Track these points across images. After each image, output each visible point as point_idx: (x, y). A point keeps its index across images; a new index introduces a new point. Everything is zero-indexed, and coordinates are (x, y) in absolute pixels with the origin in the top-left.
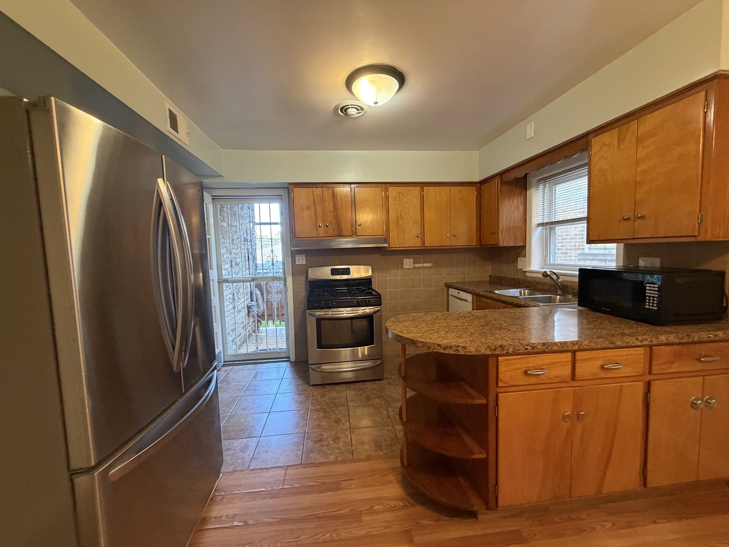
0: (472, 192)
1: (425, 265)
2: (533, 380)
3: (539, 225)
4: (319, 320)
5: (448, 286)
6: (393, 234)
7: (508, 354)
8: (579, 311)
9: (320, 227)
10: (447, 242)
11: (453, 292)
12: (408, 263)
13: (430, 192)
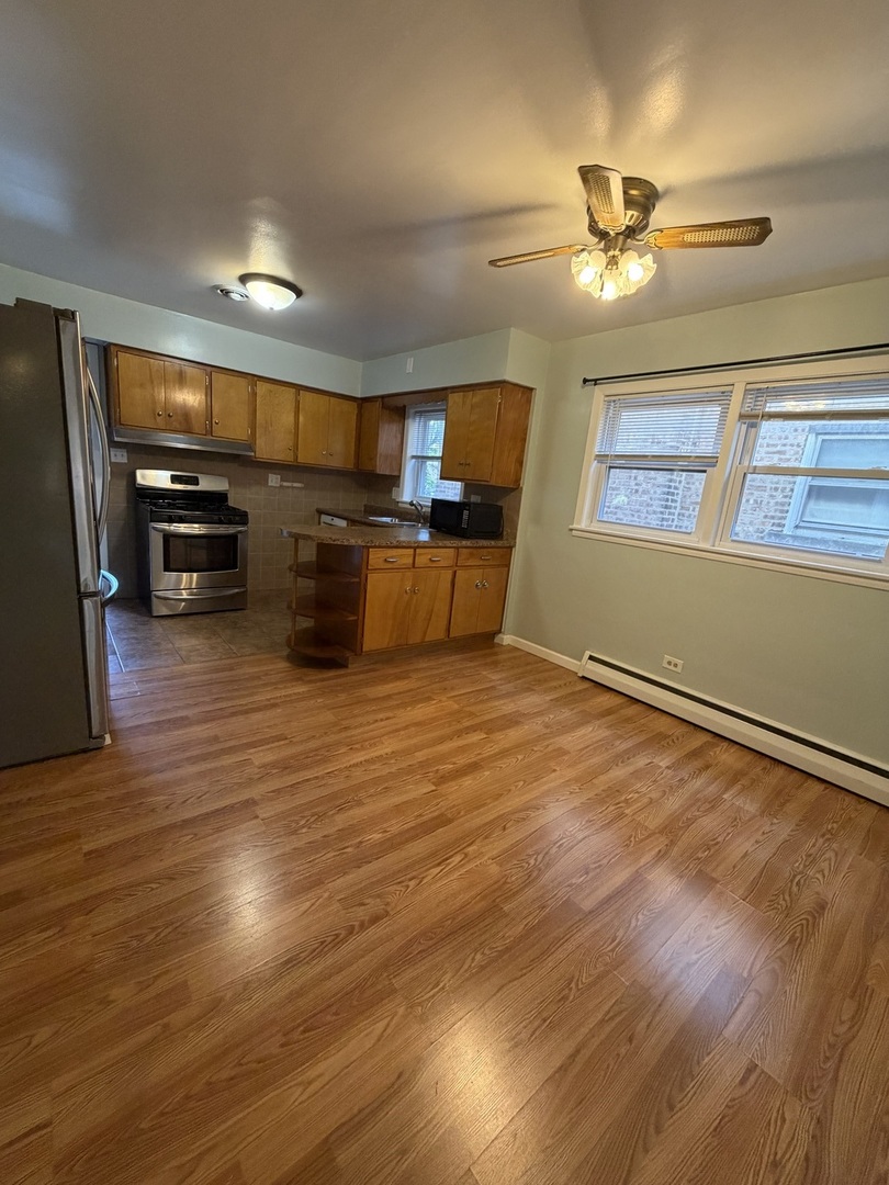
0: (352, 408)
1: (295, 485)
2: (390, 566)
3: (413, 457)
4: (168, 537)
5: (320, 512)
6: (261, 443)
7: (375, 547)
8: (430, 533)
9: (159, 415)
10: (323, 462)
11: (325, 518)
12: (274, 480)
13: (306, 397)
